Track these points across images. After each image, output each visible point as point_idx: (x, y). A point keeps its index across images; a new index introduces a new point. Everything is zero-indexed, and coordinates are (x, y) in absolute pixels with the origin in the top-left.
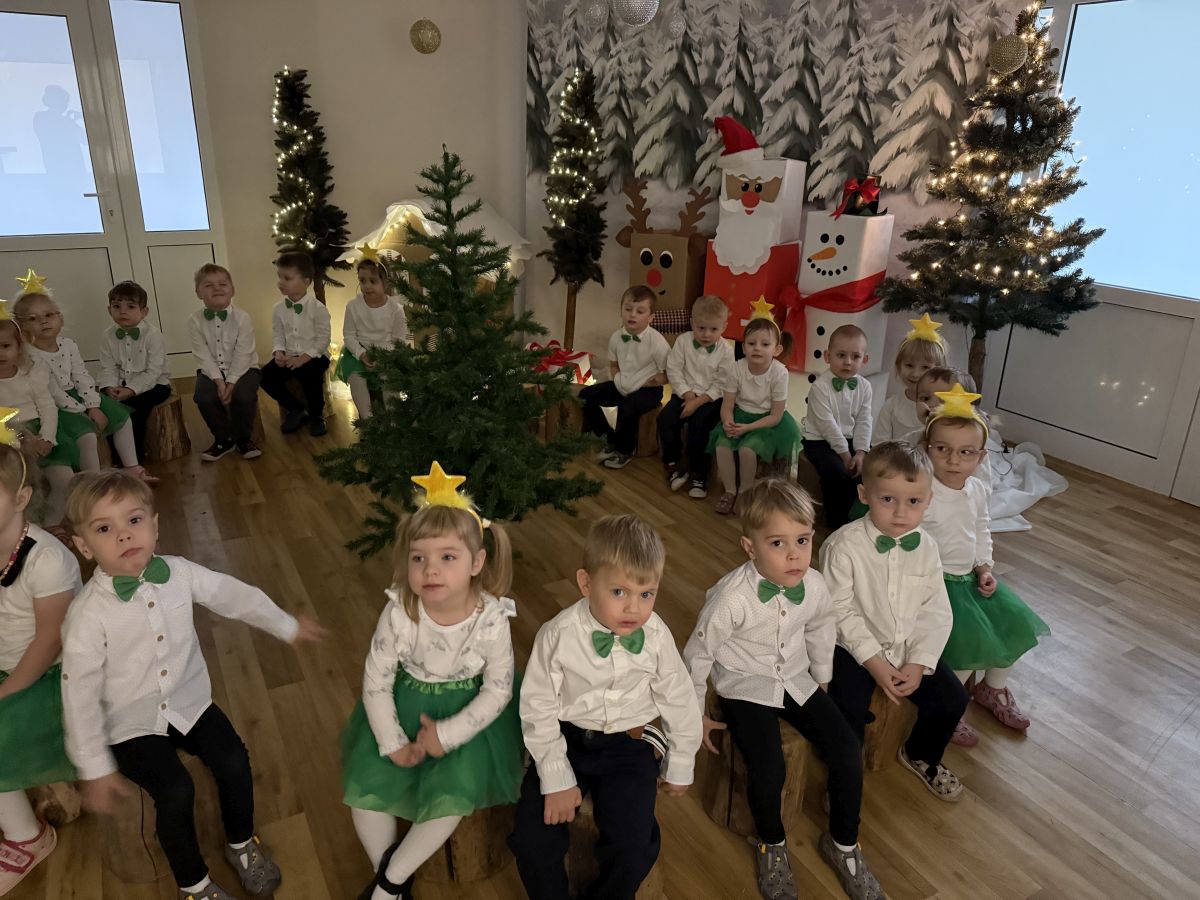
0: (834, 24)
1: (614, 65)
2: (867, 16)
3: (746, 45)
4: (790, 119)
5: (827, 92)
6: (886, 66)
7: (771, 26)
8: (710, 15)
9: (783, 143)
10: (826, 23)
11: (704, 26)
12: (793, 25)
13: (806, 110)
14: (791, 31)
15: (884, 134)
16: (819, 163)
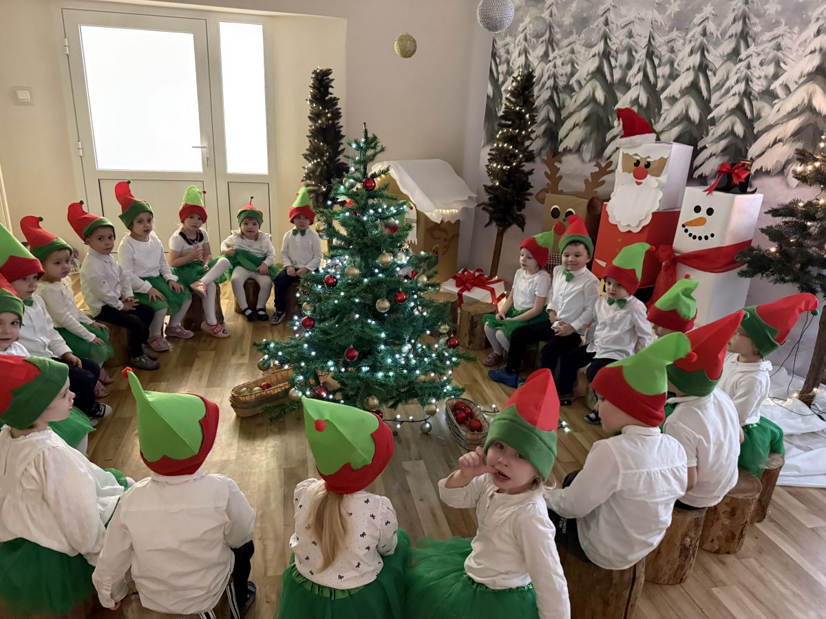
0: (727, 36)
1: (551, 68)
2: (757, 29)
3: (653, 53)
4: (684, 111)
5: (718, 91)
6: (771, 70)
7: (674, 37)
8: (626, 29)
9: (676, 131)
10: (721, 34)
11: (621, 37)
12: (693, 36)
13: (697, 104)
14: (690, 41)
15: (764, 126)
16: (705, 147)
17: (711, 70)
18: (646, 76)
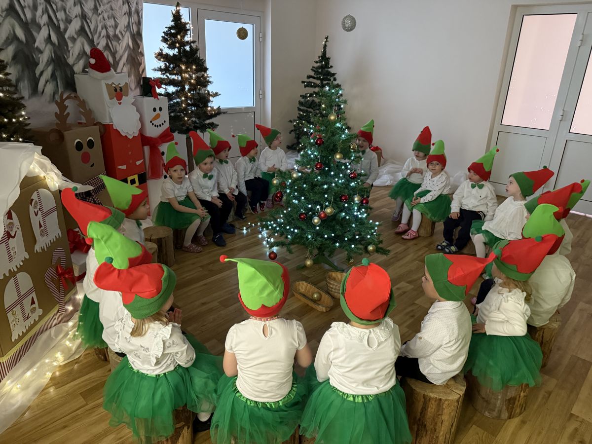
4: (82, 48)
5: (95, 34)
13: (87, 42)
17: (88, 19)
18: (49, 17)
